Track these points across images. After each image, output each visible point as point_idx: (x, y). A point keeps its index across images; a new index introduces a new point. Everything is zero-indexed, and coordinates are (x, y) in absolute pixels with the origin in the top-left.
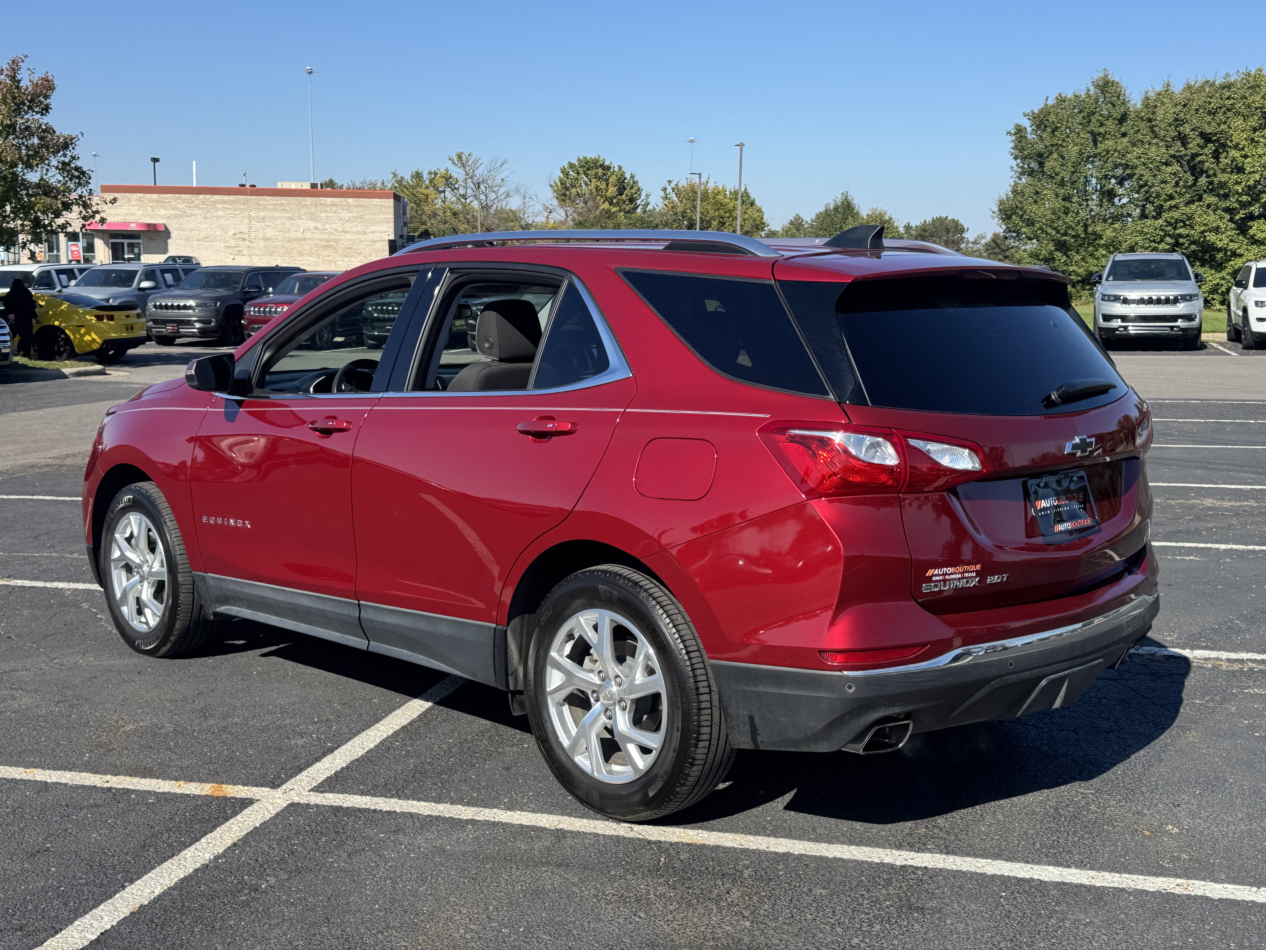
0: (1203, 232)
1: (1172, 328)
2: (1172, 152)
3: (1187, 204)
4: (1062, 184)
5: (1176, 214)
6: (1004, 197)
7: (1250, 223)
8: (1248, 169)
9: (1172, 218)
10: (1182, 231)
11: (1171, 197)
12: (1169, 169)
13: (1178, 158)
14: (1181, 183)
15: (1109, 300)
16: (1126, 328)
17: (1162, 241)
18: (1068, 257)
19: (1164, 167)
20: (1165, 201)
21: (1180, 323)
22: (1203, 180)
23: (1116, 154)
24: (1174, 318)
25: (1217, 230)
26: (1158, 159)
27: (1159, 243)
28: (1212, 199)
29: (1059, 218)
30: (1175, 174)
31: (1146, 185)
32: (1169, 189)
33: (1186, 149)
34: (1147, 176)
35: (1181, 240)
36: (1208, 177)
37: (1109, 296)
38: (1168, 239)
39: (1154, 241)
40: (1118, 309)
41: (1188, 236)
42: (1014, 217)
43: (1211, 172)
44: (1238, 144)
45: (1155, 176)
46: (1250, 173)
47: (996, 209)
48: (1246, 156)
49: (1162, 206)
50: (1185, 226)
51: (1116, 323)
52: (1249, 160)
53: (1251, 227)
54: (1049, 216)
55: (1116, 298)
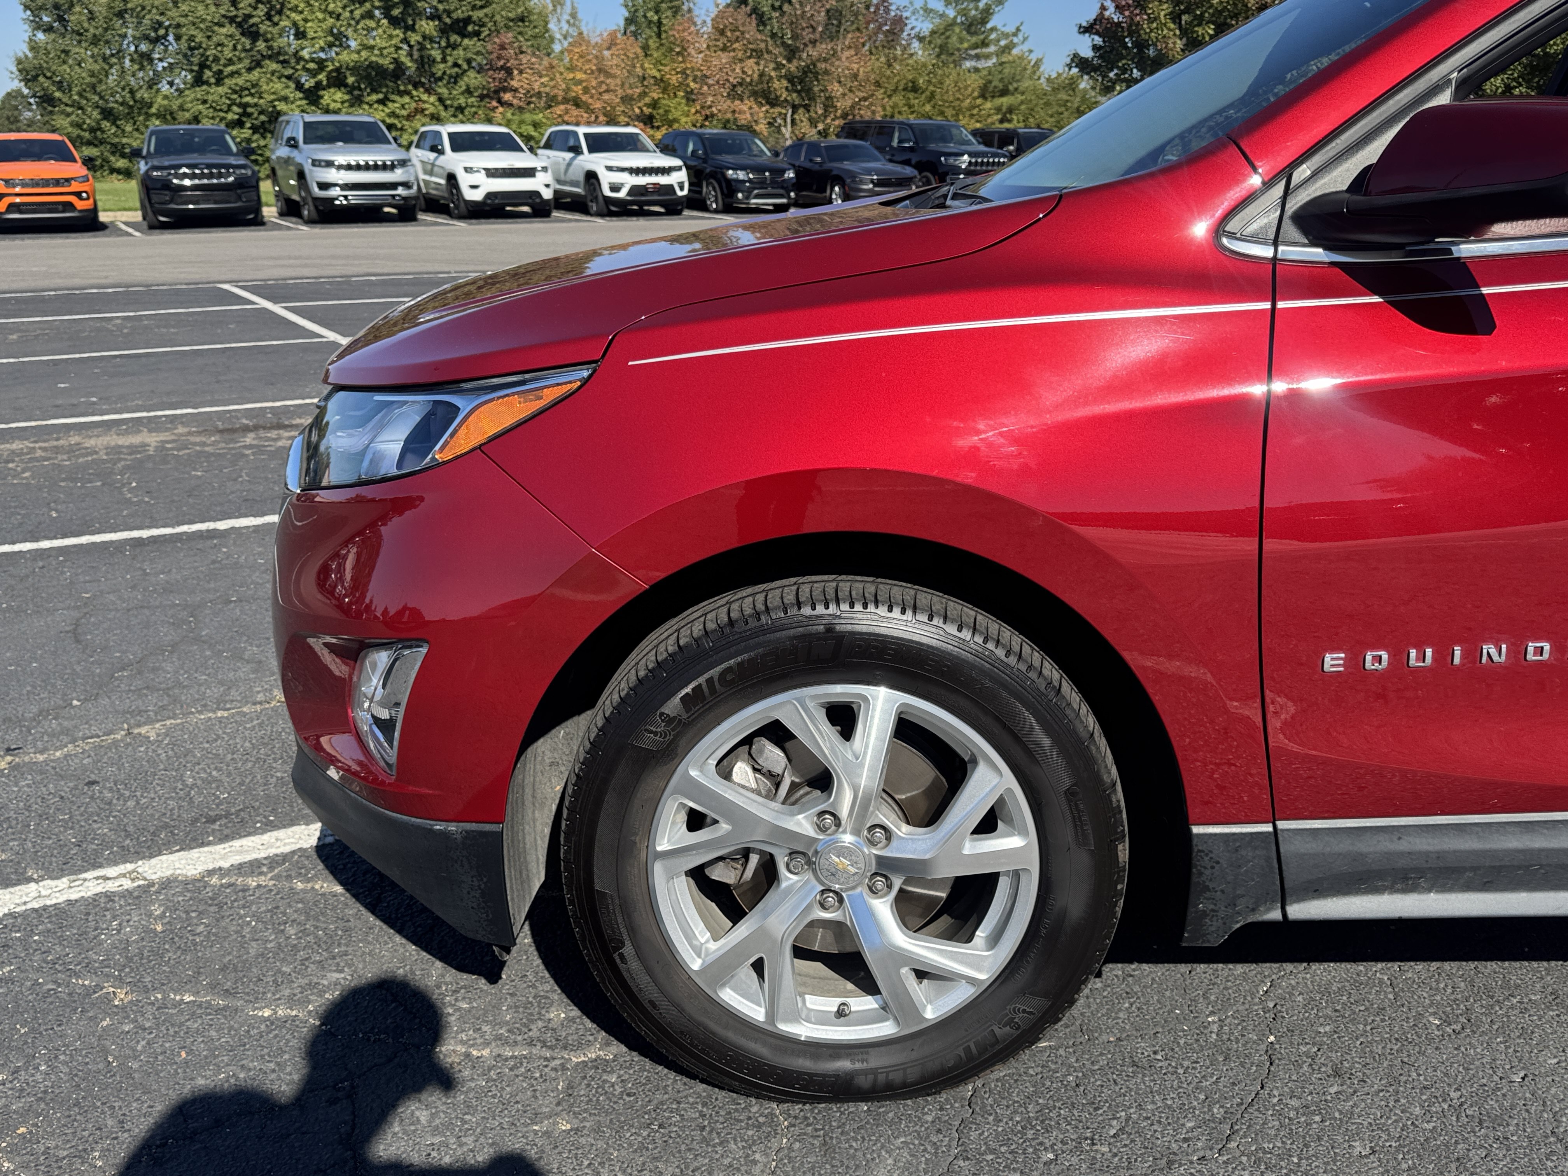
0: (272, 102)
1: (393, 196)
2: (223, 12)
3: (250, 70)
4: (95, 41)
5: (240, 81)
6: (20, 54)
7: (321, 93)
8: (311, 34)
9: (236, 84)
10: (248, 99)
11: (230, 62)
12: (224, 31)
13: (232, 20)
14: (239, 47)
15: (320, 166)
16: (346, 197)
17: (229, 110)
18: (118, 127)
19: (216, 28)
20: (225, 66)
21: (400, 191)
22: (261, 45)
23: (154, 11)
24: (394, 186)
25: (285, 99)
26: (209, 18)
27: (226, 112)
28: (274, 66)
29: (100, 81)
30: (230, 36)
31: (200, 47)
32: (228, 53)
33: (237, 9)
34: (200, 37)
35: (249, 110)
36: (266, 41)
37: (320, 161)
38: (235, 109)
39: (221, 110)
40: (332, 175)
41: (256, 105)
42: (41, 79)
43: (269, 36)
44: (297, 6)
45: (209, 37)
46: (313, 39)
47: (14, 69)
48: (306, 20)
49: (220, 72)
50: (252, 95)
51: (335, 192)
52: (309, 24)
53: (322, 97)
54: (88, 80)
55: (329, 164)
